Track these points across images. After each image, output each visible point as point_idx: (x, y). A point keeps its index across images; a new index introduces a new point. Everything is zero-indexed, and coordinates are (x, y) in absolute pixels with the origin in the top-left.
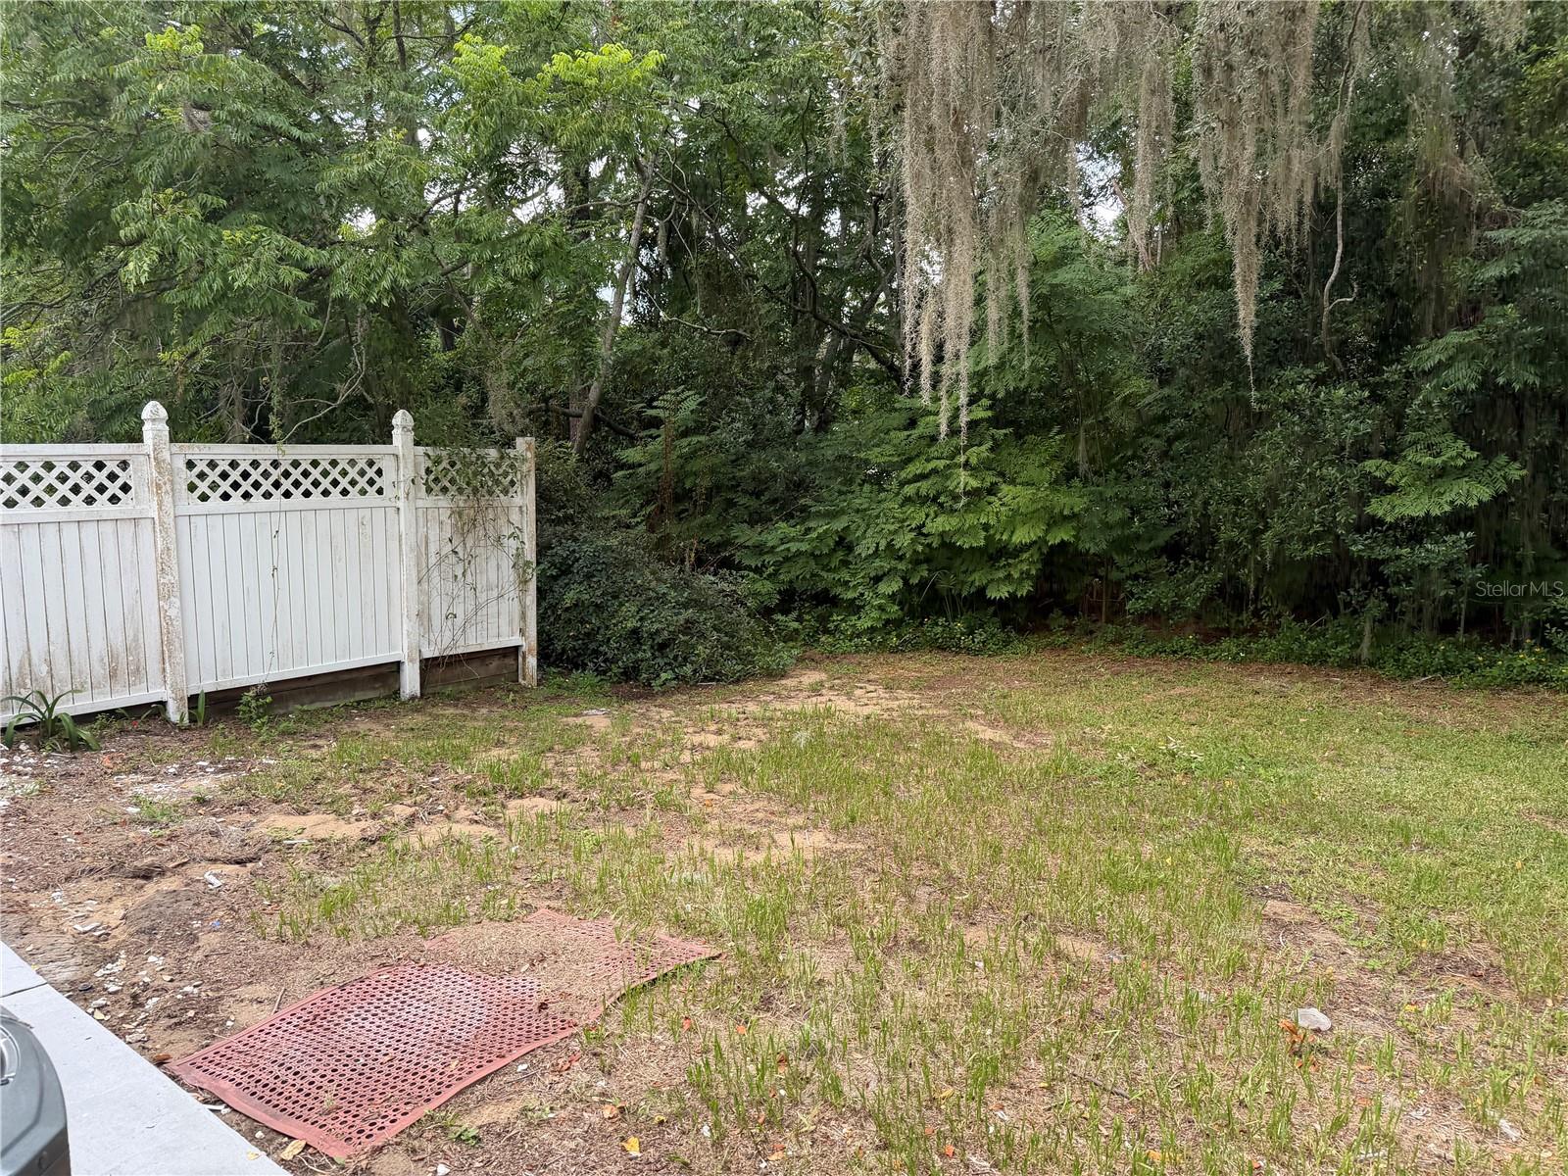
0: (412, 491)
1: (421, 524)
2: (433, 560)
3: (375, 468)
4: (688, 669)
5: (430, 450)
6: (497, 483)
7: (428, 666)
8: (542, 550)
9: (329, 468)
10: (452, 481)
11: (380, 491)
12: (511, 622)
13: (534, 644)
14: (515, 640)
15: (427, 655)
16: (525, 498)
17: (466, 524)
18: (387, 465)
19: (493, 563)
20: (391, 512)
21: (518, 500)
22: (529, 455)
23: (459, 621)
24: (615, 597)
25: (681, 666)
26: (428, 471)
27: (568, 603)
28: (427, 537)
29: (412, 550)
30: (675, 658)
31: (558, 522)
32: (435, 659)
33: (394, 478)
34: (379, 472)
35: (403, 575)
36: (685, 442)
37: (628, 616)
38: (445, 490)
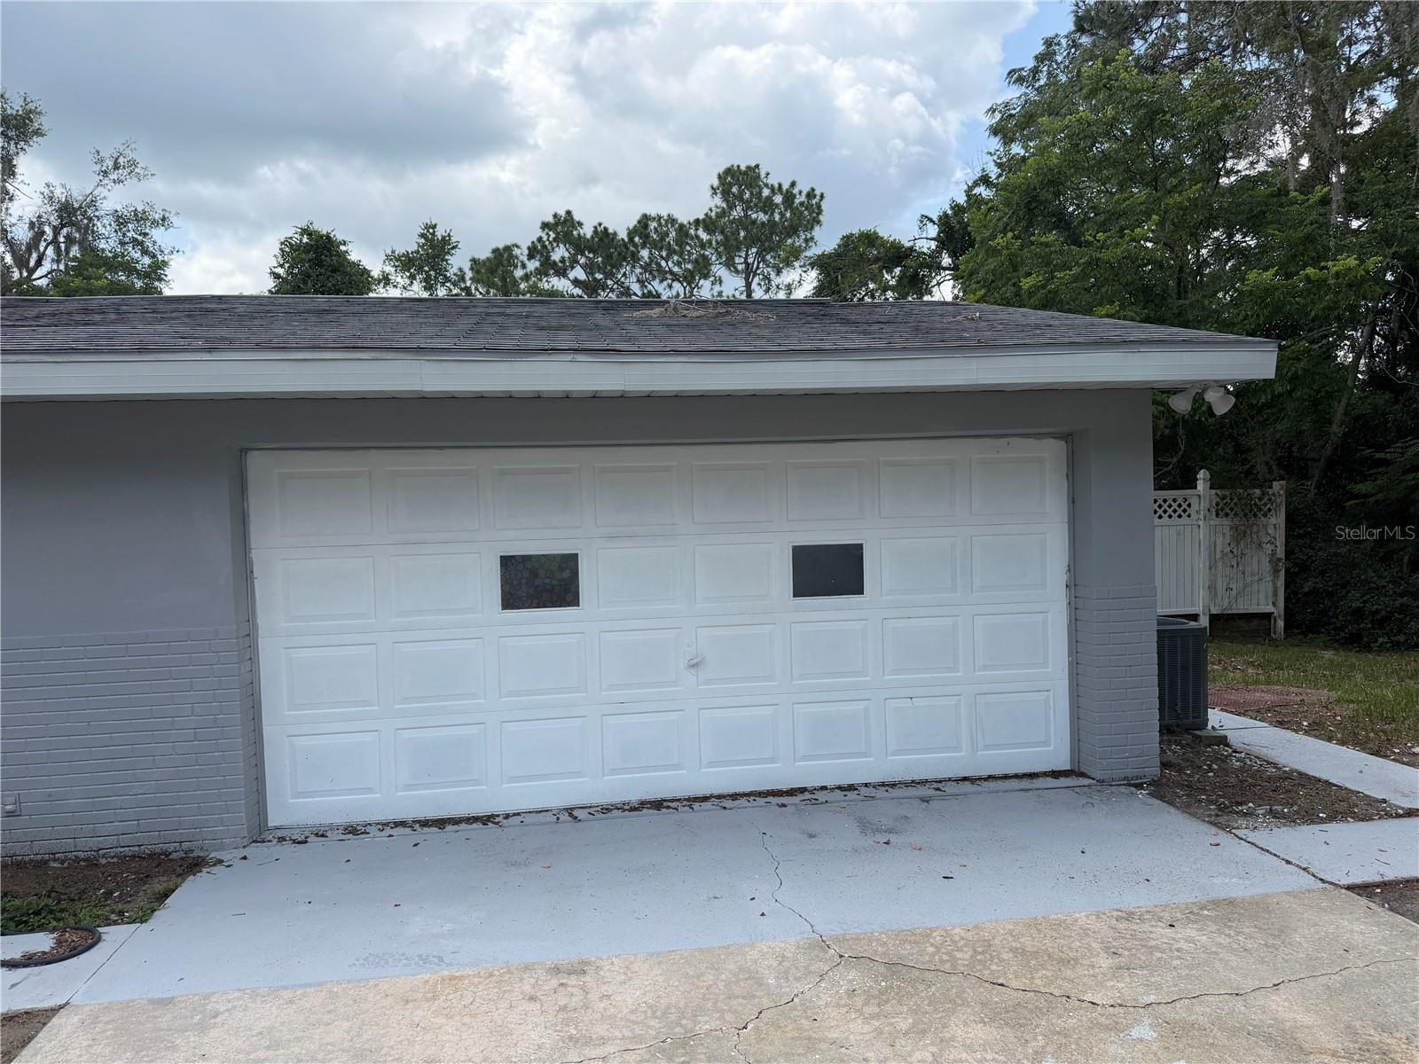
0: (1208, 516)
1: (1212, 534)
2: (1218, 556)
3: (1187, 503)
4: (1402, 638)
5: (1219, 492)
6: (1260, 510)
7: (1214, 618)
8: (1289, 554)
9: (1162, 503)
10: (1231, 509)
11: (1189, 516)
12: (1267, 597)
13: (1282, 612)
14: (1269, 609)
15: (1214, 612)
16: (1277, 521)
17: (1239, 535)
18: (1194, 501)
19: (1255, 560)
20: (1195, 528)
21: (1273, 520)
22: (1282, 492)
23: (1234, 593)
24: (1343, 586)
25: (1395, 635)
26: (1217, 504)
27: (1306, 590)
28: (1215, 542)
29: (1206, 549)
30: (1392, 630)
31: (1300, 536)
32: (1217, 615)
33: (1197, 508)
34: (1189, 505)
35: (1201, 564)
36: (1410, 476)
37: (1354, 600)
38: (1227, 515)
